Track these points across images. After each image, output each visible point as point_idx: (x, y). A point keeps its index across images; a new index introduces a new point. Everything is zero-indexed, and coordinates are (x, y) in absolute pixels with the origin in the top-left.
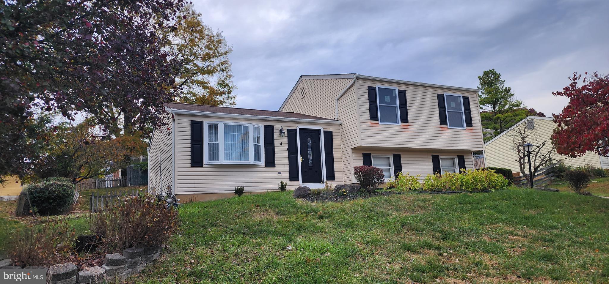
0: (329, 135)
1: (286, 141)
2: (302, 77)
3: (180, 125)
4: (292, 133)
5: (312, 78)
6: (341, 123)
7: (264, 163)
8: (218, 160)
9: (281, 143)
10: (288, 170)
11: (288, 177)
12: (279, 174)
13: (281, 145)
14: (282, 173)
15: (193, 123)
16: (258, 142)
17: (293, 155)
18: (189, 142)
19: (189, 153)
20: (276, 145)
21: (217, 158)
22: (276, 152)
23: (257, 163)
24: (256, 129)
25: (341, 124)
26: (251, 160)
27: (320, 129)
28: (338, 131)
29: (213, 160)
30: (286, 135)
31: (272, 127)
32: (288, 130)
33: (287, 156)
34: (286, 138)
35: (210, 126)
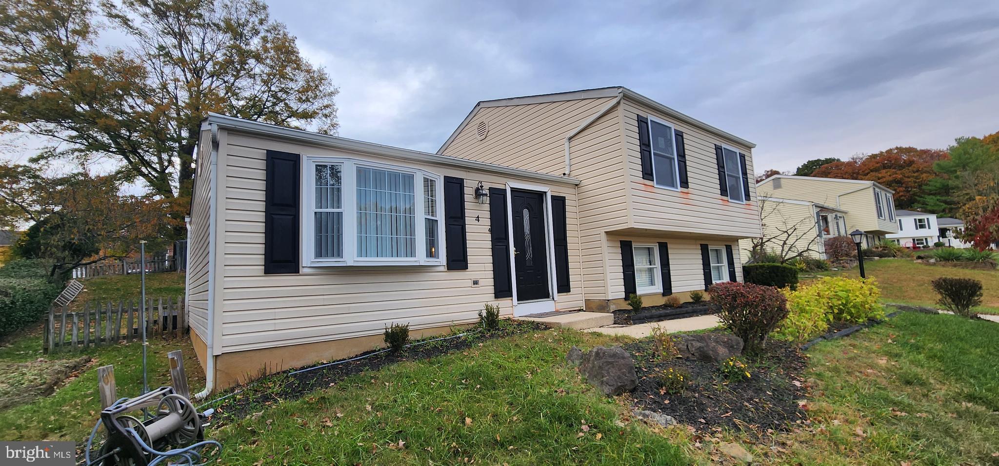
0: (559, 203)
1: (488, 214)
2: (481, 104)
3: (233, 161)
4: (497, 196)
5: (504, 103)
6: (577, 183)
7: (444, 262)
8: (339, 254)
9: (478, 217)
10: (491, 274)
11: (492, 289)
12: (474, 284)
13: (478, 220)
14: (481, 282)
15: (272, 158)
16: (433, 213)
17: (500, 242)
18: (262, 206)
19: (261, 238)
20: (468, 220)
21: (338, 252)
22: (469, 236)
23: (431, 261)
24: (429, 184)
25: (576, 185)
26: (421, 257)
27: (545, 192)
28: (573, 197)
29: (327, 256)
30: (487, 200)
31: (460, 183)
32: (490, 189)
33: (489, 244)
34: (487, 207)
35: (320, 169)
